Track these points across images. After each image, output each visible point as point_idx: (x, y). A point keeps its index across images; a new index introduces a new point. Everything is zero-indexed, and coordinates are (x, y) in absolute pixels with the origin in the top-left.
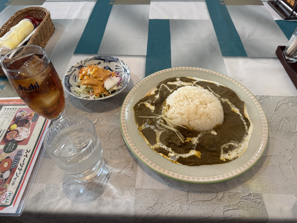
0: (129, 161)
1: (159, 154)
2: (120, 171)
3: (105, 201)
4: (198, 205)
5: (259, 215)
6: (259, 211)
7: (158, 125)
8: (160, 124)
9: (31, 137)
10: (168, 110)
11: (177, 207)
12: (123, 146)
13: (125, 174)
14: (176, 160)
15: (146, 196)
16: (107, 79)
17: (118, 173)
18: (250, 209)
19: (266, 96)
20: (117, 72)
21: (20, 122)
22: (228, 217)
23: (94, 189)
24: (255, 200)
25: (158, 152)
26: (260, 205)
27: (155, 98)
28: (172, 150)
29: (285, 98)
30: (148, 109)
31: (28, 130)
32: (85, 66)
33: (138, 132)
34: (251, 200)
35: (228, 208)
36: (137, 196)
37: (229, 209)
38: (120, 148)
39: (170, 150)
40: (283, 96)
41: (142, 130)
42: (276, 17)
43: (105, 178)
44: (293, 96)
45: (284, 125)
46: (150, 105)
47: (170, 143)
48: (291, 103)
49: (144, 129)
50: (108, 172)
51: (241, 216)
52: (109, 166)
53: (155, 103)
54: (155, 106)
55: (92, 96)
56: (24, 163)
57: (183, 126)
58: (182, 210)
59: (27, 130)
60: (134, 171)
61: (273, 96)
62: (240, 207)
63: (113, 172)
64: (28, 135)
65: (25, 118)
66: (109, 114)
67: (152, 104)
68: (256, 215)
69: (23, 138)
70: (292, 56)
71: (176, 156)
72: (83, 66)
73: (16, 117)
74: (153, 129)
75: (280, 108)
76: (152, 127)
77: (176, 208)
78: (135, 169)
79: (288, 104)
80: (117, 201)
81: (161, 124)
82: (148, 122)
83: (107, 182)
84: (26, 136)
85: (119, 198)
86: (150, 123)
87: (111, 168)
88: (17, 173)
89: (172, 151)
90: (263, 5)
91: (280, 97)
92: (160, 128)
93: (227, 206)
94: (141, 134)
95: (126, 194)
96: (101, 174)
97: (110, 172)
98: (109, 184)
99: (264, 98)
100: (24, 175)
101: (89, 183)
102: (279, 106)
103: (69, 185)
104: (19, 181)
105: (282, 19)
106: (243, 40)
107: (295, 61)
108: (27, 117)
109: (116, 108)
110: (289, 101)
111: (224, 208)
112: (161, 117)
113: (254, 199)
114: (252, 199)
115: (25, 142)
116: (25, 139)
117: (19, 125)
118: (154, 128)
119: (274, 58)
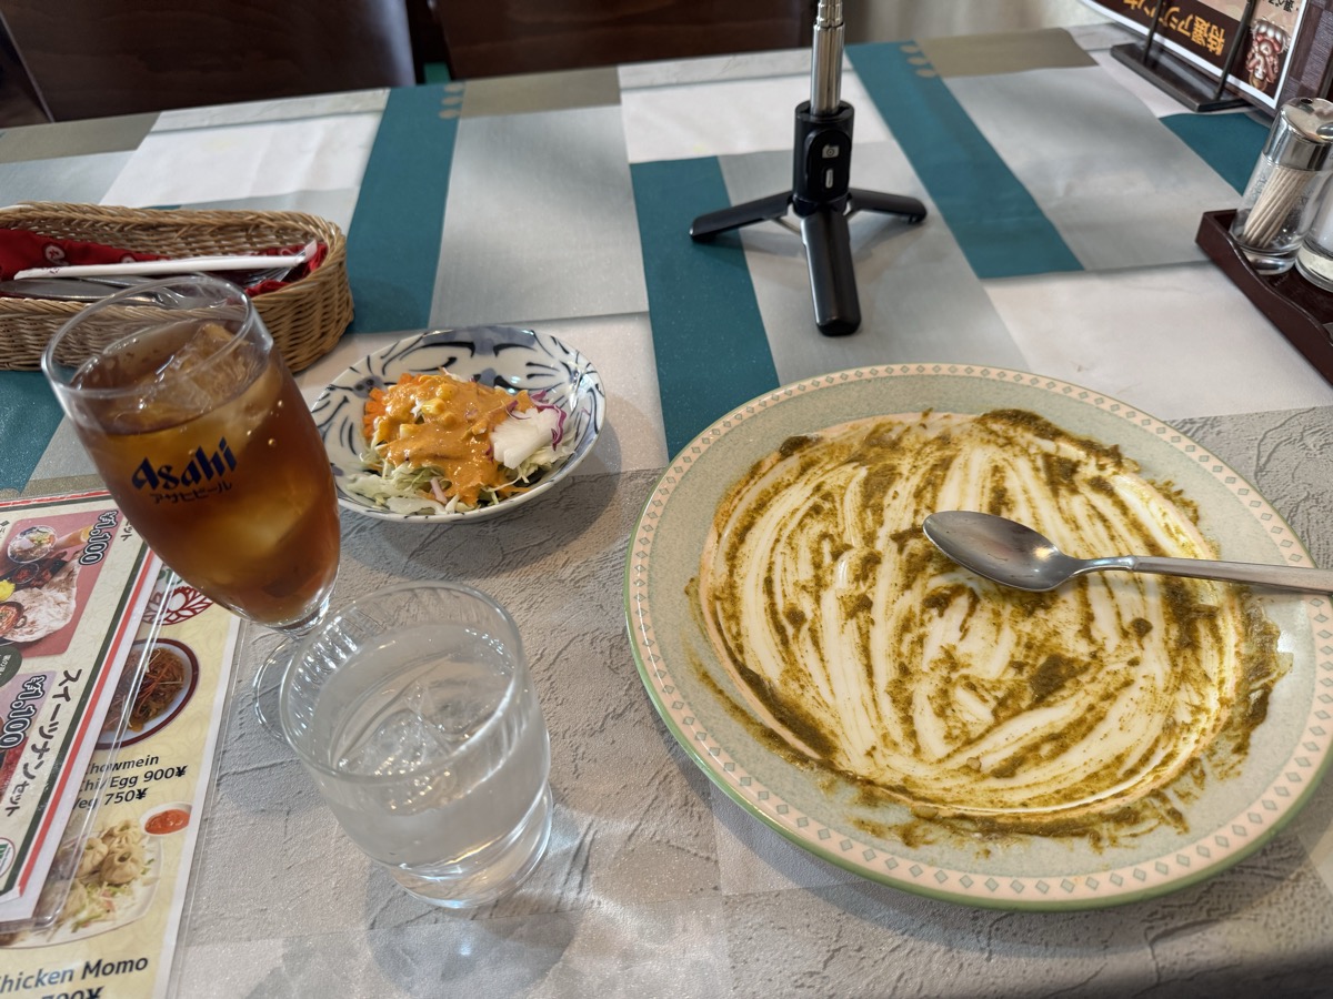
0: (665, 778)
2: (633, 827)
3: (590, 979)
4: (1029, 931)
5: (1308, 933)
6: (1305, 915)
9: (82, 622)
11: (935, 952)
12: (624, 711)
13: (658, 838)
15: (782, 924)
16: (499, 423)
17: (626, 838)
18: (1266, 912)
19: (1205, 421)
20: (539, 392)
21: (25, 572)
22: (1175, 963)
23: (523, 930)
24: (1275, 869)
26: (1301, 888)
29: (1283, 421)
31: (64, 599)
32: (385, 379)
34: (1256, 871)
35: (1166, 924)
36: (736, 932)
37: (1171, 926)
38: (610, 722)
40: (1273, 413)
42: (1163, 106)
43: (567, 870)
44: (1314, 408)
45: (1310, 528)
48: (1315, 437)
50: (577, 842)
51: (1231, 953)
52: (575, 813)
55: (444, 505)
56: (57, 723)
58: (961, 965)
59: (62, 596)
60: (700, 818)
61: (1232, 418)
62: (1218, 909)
63: (598, 836)
64: (66, 615)
65: (51, 553)
66: (532, 578)
68: (1298, 936)
69: (46, 629)
70: (1270, 245)
72: (378, 379)
73: (9, 554)
75: (1277, 462)
77: (930, 961)
78: (701, 809)
79: (1300, 440)
80: (647, 967)
83: (581, 885)
84: (58, 620)
85: (652, 954)
87: (590, 819)
88: (26, 766)
90: (1094, 63)
91: (1262, 416)
93: (1159, 916)
95: (685, 930)
96: (545, 854)
97: (588, 839)
98: (591, 895)
99: (1197, 430)
100: (60, 766)
101: (495, 906)
102: (1268, 454)
103: (399, 929)
104: (40, 795)
105: (1185, 110)
106: (1047, 206)
107: (1283, 266)
108: (56, 548)
109: (558, 546)
110: (1305, 431)
111: (1147, 925)
113: (1272, 866)
114: (1259, 865)
115: (56, 643)
116: (55, 632)
117: (24, 582)
119: (1193, 265)
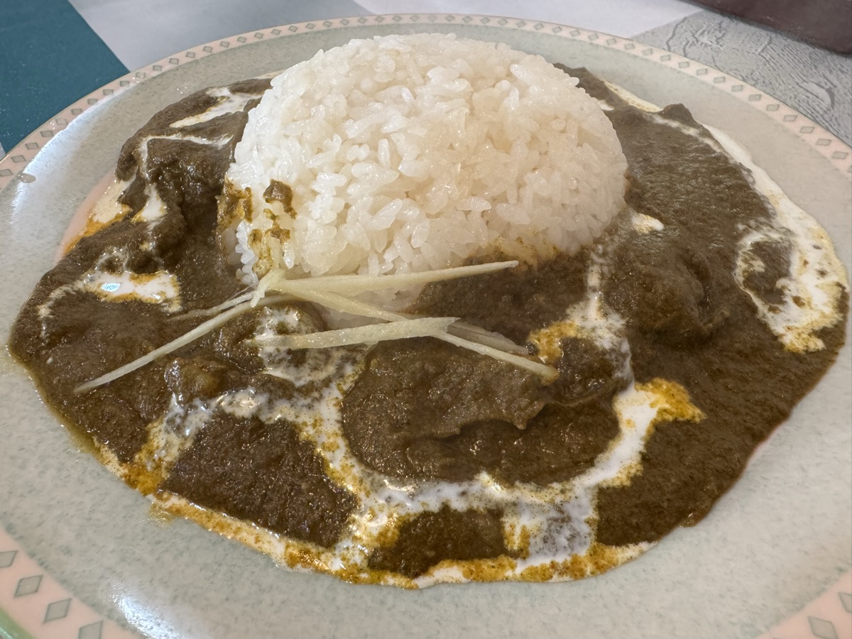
1: (437, 584)
7: (276, 362)
8: (289, 352)
10: (293, 216)
14: (590, 541)
25: (416, 575)
27: (142, 225)
28: (507, 480)
30: (132, 308)
33: (146, 508)
39: (490, 488)
41: (166, 475)
46: (133, 278)
47: (452, 439)
49: (186, 457)
53: (162, 249)
54: (171, 266)
57: (470, 261)
67: (144, 266)
71: (567, 507)
74: (255, 418)
76: (245, 403)
81: (299, 342)
82: (188, 383)
86: (202, 381)
89: (517, 493)
92: (302, 377)
94: (177, 513)
112: (268, 294)
118: (262, 399)
